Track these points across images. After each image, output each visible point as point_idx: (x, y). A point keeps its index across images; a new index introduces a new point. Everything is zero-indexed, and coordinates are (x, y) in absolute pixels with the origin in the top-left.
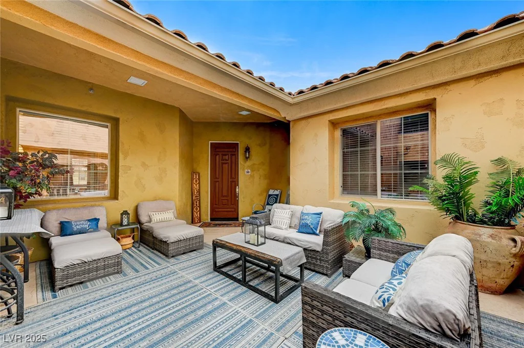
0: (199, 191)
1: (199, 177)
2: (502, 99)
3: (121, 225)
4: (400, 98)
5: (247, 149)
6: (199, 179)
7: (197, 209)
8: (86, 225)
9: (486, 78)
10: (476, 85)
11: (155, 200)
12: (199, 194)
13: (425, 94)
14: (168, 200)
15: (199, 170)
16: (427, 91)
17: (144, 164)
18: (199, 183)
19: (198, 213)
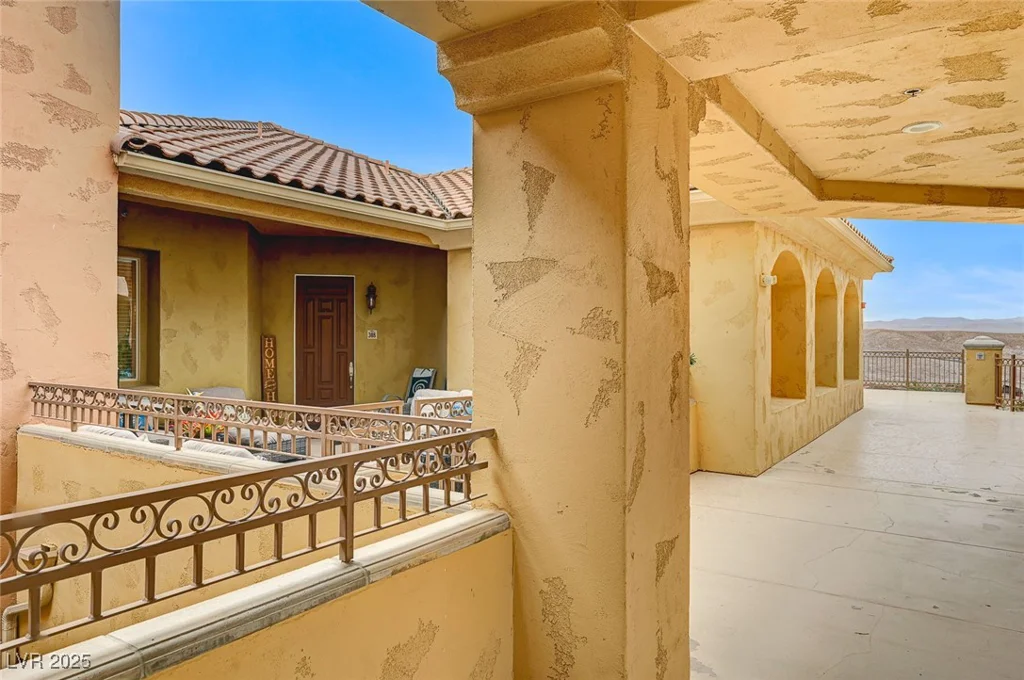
0: (275, 373)
1: (275, 344)
5: (371, 292)
6: (275, 349)
12: (276, 378)
15: (275, 331)
17: (194, 326)
18: (275, 357)
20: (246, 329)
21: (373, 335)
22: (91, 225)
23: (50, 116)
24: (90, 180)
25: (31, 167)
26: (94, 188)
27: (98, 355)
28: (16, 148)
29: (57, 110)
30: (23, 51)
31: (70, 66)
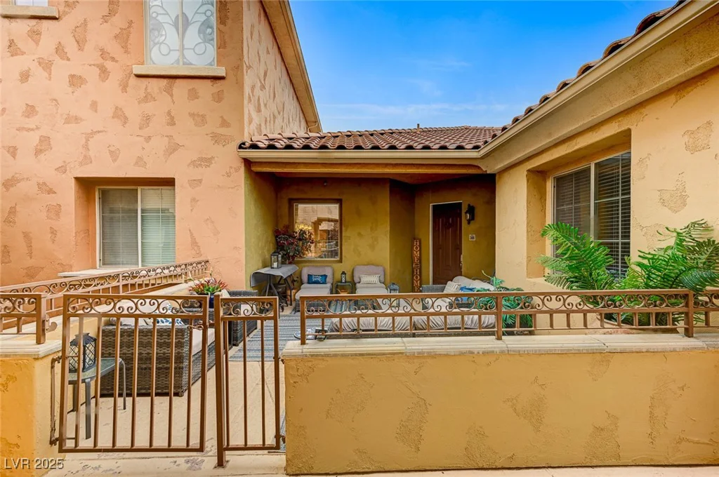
0: (420, 259)
1: (420, 243)
2: (709, 123)
3: (341, 282)
4: (591, 133)
5: (471, 210)
6: (420, 246)
7: (417, 277)
8: (319, 279)
9: (689, 89)
10: (677, 101)
11: (368, 264)
12: (420, 262)
13: (617, 124)
14: (377, 266)
15: (420, 237)
16: (620, 119)
17: (359, 234)
18: (420, 250)
19: (419, 282)
20: (388, 236)
21: (473, 238)
22: (232, 188)
23: (213, 142)
24: (231, 167)
25: (206, 166)
26: (232, 170)
27: (235, 248)
28: (201, 159)
29: (217, 138)
30: (203, 116)
31: (222, 117)
